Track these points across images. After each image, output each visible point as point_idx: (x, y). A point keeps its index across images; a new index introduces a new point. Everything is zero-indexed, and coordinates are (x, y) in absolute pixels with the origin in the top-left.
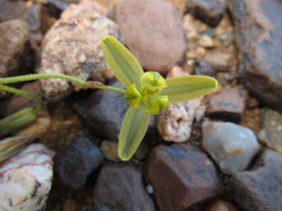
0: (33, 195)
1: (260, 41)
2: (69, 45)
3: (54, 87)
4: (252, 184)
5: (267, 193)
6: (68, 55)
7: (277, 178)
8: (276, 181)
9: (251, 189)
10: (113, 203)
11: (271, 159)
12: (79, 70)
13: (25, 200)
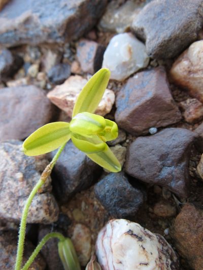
0: (140, 239)
1: (39, 21)
2: (5, 188)
3: (41, 208)
4: (157, 39)
5: (166, 27)
6: (13, 191)
7: (154, 18)
8: (156, 20)
9: (160, 40)
10: (159, 163)
11: (138, 23)
12: (30, 180)
13: (144, 249)
